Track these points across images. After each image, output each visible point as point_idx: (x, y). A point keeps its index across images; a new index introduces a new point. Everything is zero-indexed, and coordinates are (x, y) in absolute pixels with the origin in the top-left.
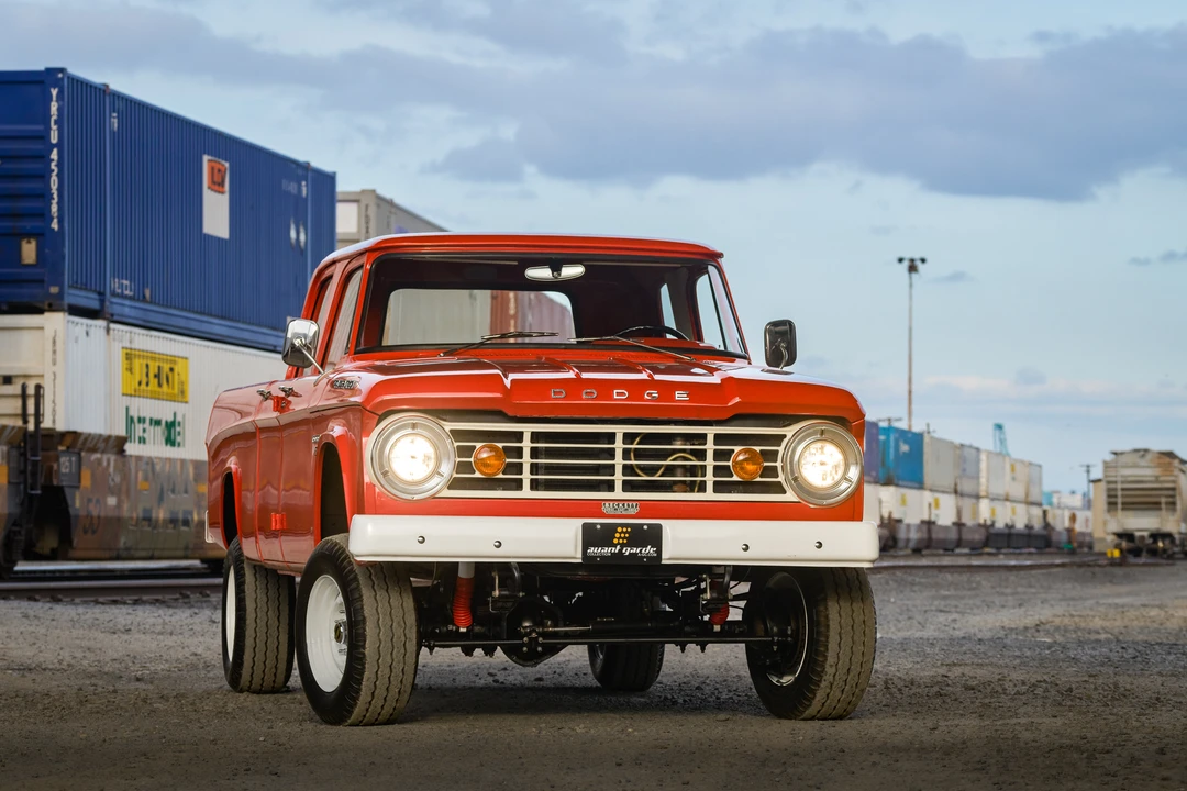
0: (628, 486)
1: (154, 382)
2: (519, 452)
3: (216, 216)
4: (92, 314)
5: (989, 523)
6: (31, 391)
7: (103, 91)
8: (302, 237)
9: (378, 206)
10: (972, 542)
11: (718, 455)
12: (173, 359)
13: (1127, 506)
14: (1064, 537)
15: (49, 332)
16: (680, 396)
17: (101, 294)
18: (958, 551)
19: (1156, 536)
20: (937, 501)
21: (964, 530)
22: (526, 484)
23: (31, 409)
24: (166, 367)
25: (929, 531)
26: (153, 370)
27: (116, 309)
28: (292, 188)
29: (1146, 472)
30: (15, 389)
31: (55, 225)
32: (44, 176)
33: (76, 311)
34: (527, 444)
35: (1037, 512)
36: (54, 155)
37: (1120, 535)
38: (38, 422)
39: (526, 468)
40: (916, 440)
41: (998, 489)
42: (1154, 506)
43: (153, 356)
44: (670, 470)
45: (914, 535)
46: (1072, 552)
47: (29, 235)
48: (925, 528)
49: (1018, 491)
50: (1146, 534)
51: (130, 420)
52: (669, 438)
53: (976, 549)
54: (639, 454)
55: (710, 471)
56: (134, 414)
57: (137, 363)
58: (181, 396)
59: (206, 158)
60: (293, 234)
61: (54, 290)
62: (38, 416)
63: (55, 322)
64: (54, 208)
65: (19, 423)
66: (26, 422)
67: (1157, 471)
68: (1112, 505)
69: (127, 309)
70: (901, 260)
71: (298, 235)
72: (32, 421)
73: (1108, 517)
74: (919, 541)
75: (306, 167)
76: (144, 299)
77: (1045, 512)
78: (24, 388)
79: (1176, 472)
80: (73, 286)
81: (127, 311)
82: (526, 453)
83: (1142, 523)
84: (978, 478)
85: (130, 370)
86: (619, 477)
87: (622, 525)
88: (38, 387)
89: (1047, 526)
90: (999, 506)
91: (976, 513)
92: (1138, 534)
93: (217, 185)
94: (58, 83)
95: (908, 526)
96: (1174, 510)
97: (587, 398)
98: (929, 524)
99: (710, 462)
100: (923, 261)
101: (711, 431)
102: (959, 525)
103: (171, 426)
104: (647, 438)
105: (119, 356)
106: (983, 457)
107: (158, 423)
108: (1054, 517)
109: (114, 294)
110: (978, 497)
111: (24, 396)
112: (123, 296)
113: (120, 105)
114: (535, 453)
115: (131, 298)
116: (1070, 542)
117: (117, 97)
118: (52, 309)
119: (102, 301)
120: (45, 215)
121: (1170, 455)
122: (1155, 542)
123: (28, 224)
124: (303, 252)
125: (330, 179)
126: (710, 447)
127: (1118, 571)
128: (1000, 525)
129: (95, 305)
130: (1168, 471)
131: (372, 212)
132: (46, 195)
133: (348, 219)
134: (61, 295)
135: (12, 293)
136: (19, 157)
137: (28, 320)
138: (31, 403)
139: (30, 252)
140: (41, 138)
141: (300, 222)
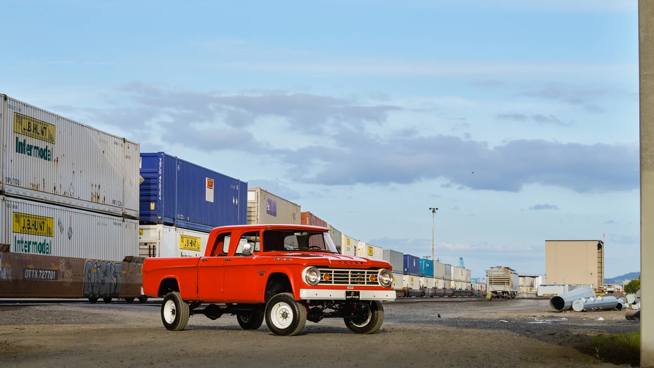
1: (190, 245)
3: (210, 196)
4: (171, 225)
5: (454, 288)
6: (152, 247)
7: (175, 159)
8: (237, 202)
10: (448, 294)
12: (196, 238)
13: (495, 283)
14: (477, 293)
15: (158, 230)
17: (174, 219)
18: (445, 297)
19: (503, 292)
20: (438, 281)
21: (446, 290)
23: (152, 253)
24: (194, 241)
25: (435, 290)
26: (190, 242)
27: (179, 223)
28: (234, 187)
29: (501, 273)
30: (147, 247)
31: (160, 198)
32: (157, 184)
33: (166, 224)
35: (469, 285)
36: (160, 178)
37: (493, 292)
38: (154, 257)
40: (431, 263)
41: (457, 278)
42: (503, 283)
43: (190, 237)
45: (430, 292)
46: (480, 297)
47: (153, 201)
48: (434, 289)
49: (463, 278)
50: (501, 292)
51: (182, 256)
53: (450, 296)
56: (183, 254)
57: (185, 239)
58: (198, 249)
59: (207, 178)
60: (234, 201)
61: (160, 218)
62: (154, 255)
63: (160, 227)
64: (160, 193)
65: (148, 257)
66: (150, 257)
67: (504, 273)
68: (491, 283)
69: (182, 224)
70: (430, 209)
71: (235, 201)
72: (152, 256)
73: (490, 286)
74: (432, 294)
75: (238, 181)
76: (187, 220)
77: (471, 285)
78: (150, 246)
79: (510, 273)
80: (166, 216)
83: (500, 288)
84: (451, 274)
85: (183, 241)
88: (154, 246)
89: (472, 289)
90: (457, 283)
91: (450, 285)
92: (498, 292)
93: (210, 186)
94: (162, 157)
95: (428, 289)
96: (509, 285)
98: (435, 288)
100: (437, 209)
102: (444, 289)
105: (179, 237)
106: (452, 268)
108: (474, 286)
109: (178, 219)
110: (450, 280)
111: (150, 249)
112: (181, 220)
113: (181, 163)
115: (183, 220)
116: (479, 294)
117: (179, 160)
118: (159, 223)
119: (174, 221)
120: (157, 195)
121: (508, 268)
122: (503, 294)
123: (152, 198)
124: (237, 206)
125: (246, 184)
128: (457, 289)
129: (172, 222)
130: (507, 273)
131: (259, 194)
132: (157, 190)
133: (251, 196)
134: (161, 219)
135: (146, 218)
136: (150, 178)
137: (152, 226)
138: (152, 251)
139: (152, 206)
140: (157, 172)
141: (236, 197)
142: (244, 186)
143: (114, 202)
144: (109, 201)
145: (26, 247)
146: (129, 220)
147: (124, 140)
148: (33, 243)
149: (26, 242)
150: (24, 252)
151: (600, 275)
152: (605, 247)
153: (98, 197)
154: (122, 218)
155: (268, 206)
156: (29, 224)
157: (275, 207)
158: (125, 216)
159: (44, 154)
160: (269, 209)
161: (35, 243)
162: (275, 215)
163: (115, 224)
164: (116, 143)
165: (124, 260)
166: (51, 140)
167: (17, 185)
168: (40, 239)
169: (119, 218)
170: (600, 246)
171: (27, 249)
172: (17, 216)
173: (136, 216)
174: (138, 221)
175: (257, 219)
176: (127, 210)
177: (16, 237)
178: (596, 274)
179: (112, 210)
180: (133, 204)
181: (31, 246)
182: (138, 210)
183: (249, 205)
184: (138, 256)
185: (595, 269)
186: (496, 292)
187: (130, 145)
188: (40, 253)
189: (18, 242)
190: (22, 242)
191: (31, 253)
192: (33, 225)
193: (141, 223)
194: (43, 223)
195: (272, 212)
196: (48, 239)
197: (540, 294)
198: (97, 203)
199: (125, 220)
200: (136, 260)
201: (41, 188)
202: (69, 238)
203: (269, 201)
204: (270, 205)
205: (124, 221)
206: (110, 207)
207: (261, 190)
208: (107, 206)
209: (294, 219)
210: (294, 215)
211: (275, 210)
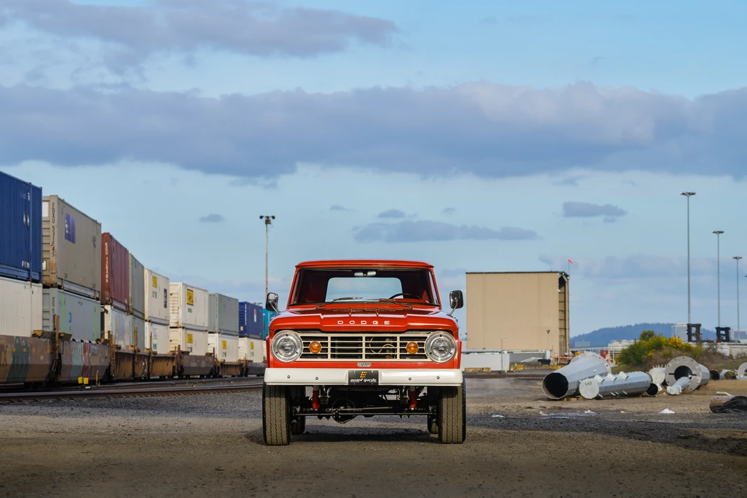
0: (367, 356)
2: (327, 344)
9: (59, 203)
11: (401, 344)
16: (387, 323)
22: (329, 356)
28: (24, 196)
34: (329, 341)
39: (329, 350)
44: (384, 350)
52: (384, 338)
54: (373, 345)
55: (398, 350)
60: (24, 220)
71: (27, 220)
75: (29, 185)
82: (329, 344)
86: (364, 353)
87: (364, 371)
97: (352, 323)
99: (398, 347)
101: (398, 336)
104: (375, 339)
114: (333, 344)
124: (28, 228)
126: (398, 341)
131: (56, 206)
133: (46, 211)
141: (27, 213)
142: (37, 191)
151: (563, 334)
155: (67, 226)
160: (67, 232)
175: (53, 249)
178: (556, 332)
183: (44, 225)
185: (555, 324)
195: (70, 237)
203: (68, 218)
207: (59, 199)
209: (94, 246)
210: (94, 240)
211: (74, 233)
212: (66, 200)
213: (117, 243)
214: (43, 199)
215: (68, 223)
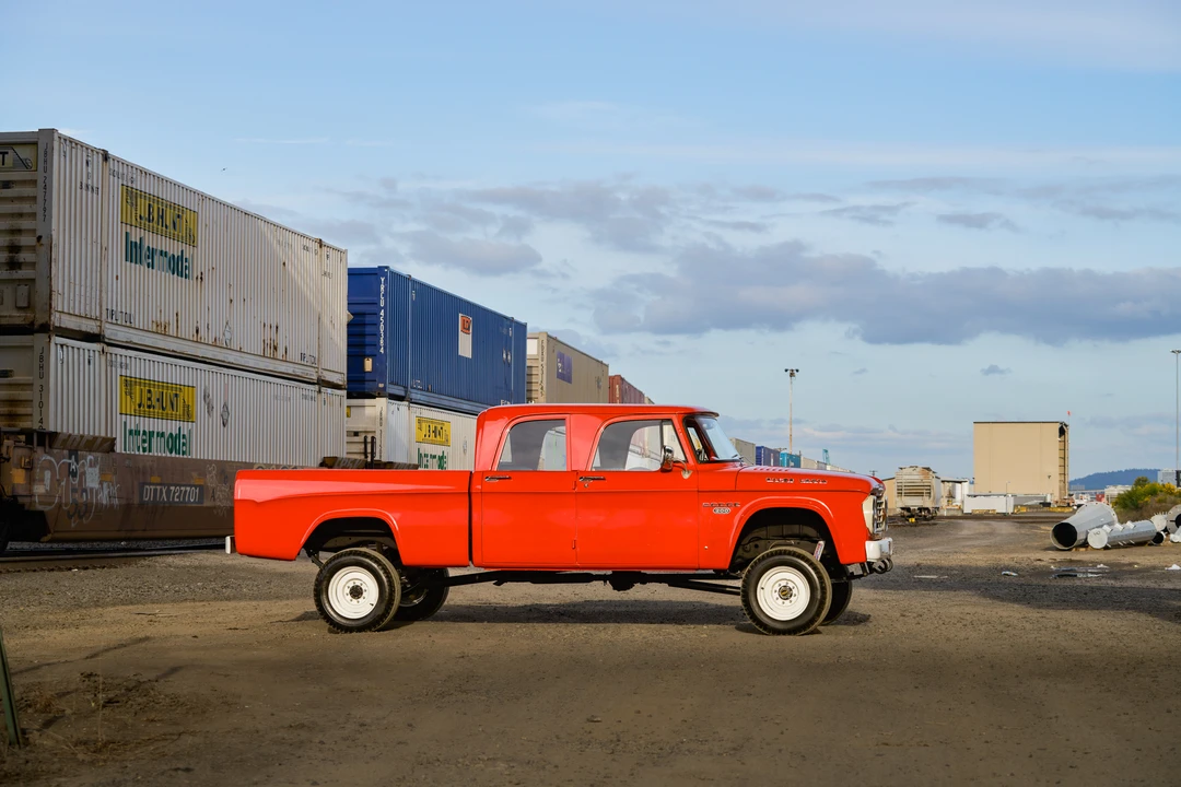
1: (432, 435)
3: (465, 346)
4: (401, 399)
6: (369, 440)
7: (408, 279)
9: (549, 341)
12: (442, 423)
13: (907, 494)
15: (378, 407)
17: (406, 387)
19: (920, 509)
23: (369, 450)
24: (439, 427)
26: (432, 429)
27: (414, 396)
28: (505, 331)
29: (915, 477)
30: (360, 438)
31: (382, 351)
32: (376, 324)
33: (392, 397)
36: (382, 313)
37: (902, 509)
38: (373, 457)
40: (797, 460)
42: (921, 494)
43: (432, 421)
47: (369, 356)
50: (916, 508)
51: (420, 455)
56: (422, 452)
57: (424, 425)
58: (446, 443)
59: (460, 315)
60: (505, 356)
61: (381, 385)
62: (373, 453)
63: (381, 403)
64: (382, 342)
65: (363, 457)
66: (366, 457)
67: (922, 477)
68: (900, 494)
71: (508, 356)
72: (369, 456)
73: (898, 499)
75: (511, 320)
76: (428, 390)
78: (366, 438)
79: (930, 478)
80: (392, 383)
81: (419, 397)
83: (914, 503)
85: (421, 429)
88: (373, 438)
92: (912, 508)
93: (465, 330)
94: (385, 275)
96: (930, 497)
100: (797, 371)
103: (441, 458)
105: (415, 420)
107: (435, 457)
109: (412, 388)
111: (365, 442)
112: (417, 389)
113: (416, 286)
115: (420, 390)
117: (415, 282)
118: (380, 396)
119: (406, 392)
120: (376, 345)
121: (928, 469)
122: (921, 512)
123: (368, 351)
124: (509, 365)
125: (524, 326)
127: (917, 529)
129: (402, 393)
130: (927, 477)
131: (545, 345)
132: (377, 335)
133: (532, 348)
134: (384, 388)
135: (359, 387)
136: (364, 314)
137: (367, 402)
138: (369, 446)
139: (368, 365)
140: (376, 303)
141: (508, 350)
142: (521, 329)
143: (303, 356)
144: (294, 355)
145: (144, 441)
146: (329, 390)
147: (321, 243)
148: (158, 433)
149: (144, 432)
150: (141, 453)
151: (1062, 479)
152: (1070, 433)
153: (275, 348)
154: (317, 387)
155: (560, 365)
156: (149, 399)
157: (570, 366)
158: (323, 383)
159: (178, 266)
160: (560, 371)
161: (163, 435)
162: (569, 381)
163: (305, 397)
164: (306, 248)
165: (322, 465)
166: (191, 240)
167: (128, 324)
168: (170, 427)
169: (311, 387)
170: (1062, 432)
171: (146, 445)
172: (129, 383)
173: (340, 383)
174: (344, 393)
175: (542, 388)
176: (325, 373)
177: (125, 423)
178: (1056, 478)
179: (299, 370)
180: (336, 363)
181: (154, 440)
182: (345, 372)
183: (528, 363)
184: (345, 456)
185: (1055, 470)
186: (908, 509)
187: (331, 252)
188: (171, 453)
189: (131, 432)
190: (137, 433)
191: (155, 453)
192: (158, 400)
193: (350, 396)
194: (176, 395)
195: (565, 376)
196: (186, 427)
197: (967, 510)
198: (274, 359)
199: (323, 389)
200: (341, 465)
201: (172, 330)
202: (224, 425)
203: (561, 357)
204: (563, 364)
205: (320, 392)
206: (297, 366)
207: (548, 336)
208: (291, 365)
209: (599, 387)
210: (598, 381)
211: (570, 373)
212: (559, 338)
213: (630, 386)
214: (528, 336)
215: (562, 361)
